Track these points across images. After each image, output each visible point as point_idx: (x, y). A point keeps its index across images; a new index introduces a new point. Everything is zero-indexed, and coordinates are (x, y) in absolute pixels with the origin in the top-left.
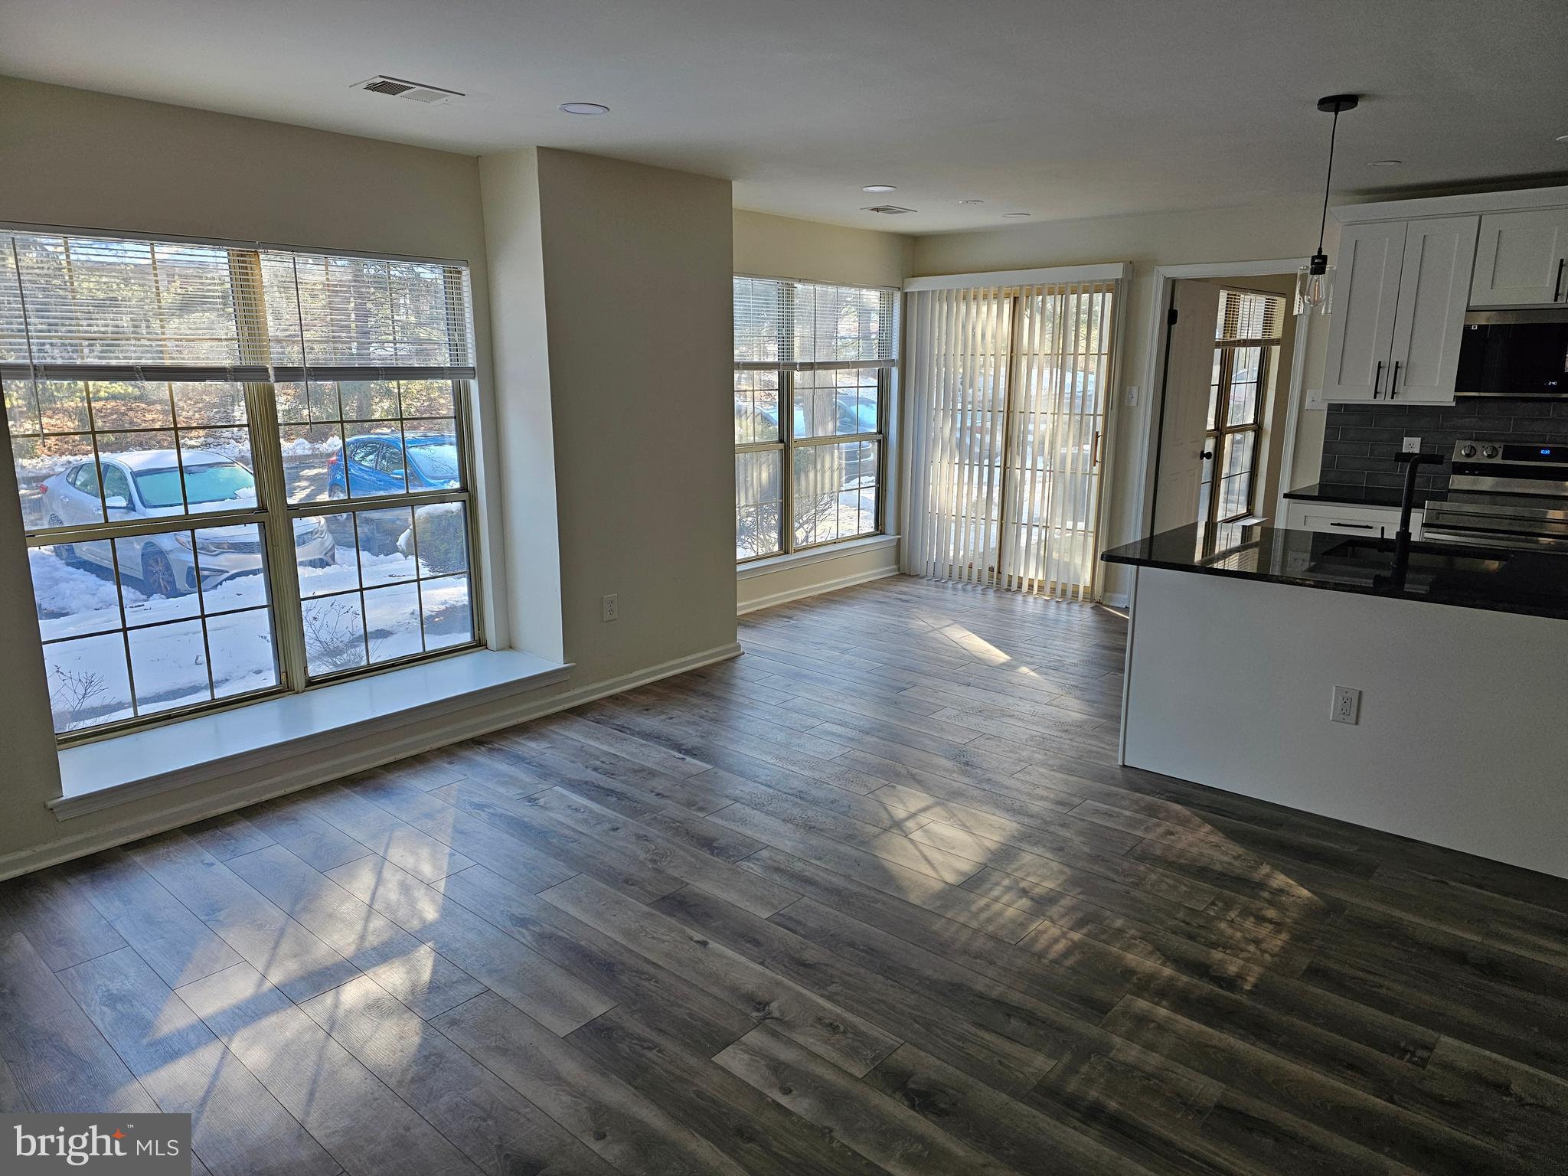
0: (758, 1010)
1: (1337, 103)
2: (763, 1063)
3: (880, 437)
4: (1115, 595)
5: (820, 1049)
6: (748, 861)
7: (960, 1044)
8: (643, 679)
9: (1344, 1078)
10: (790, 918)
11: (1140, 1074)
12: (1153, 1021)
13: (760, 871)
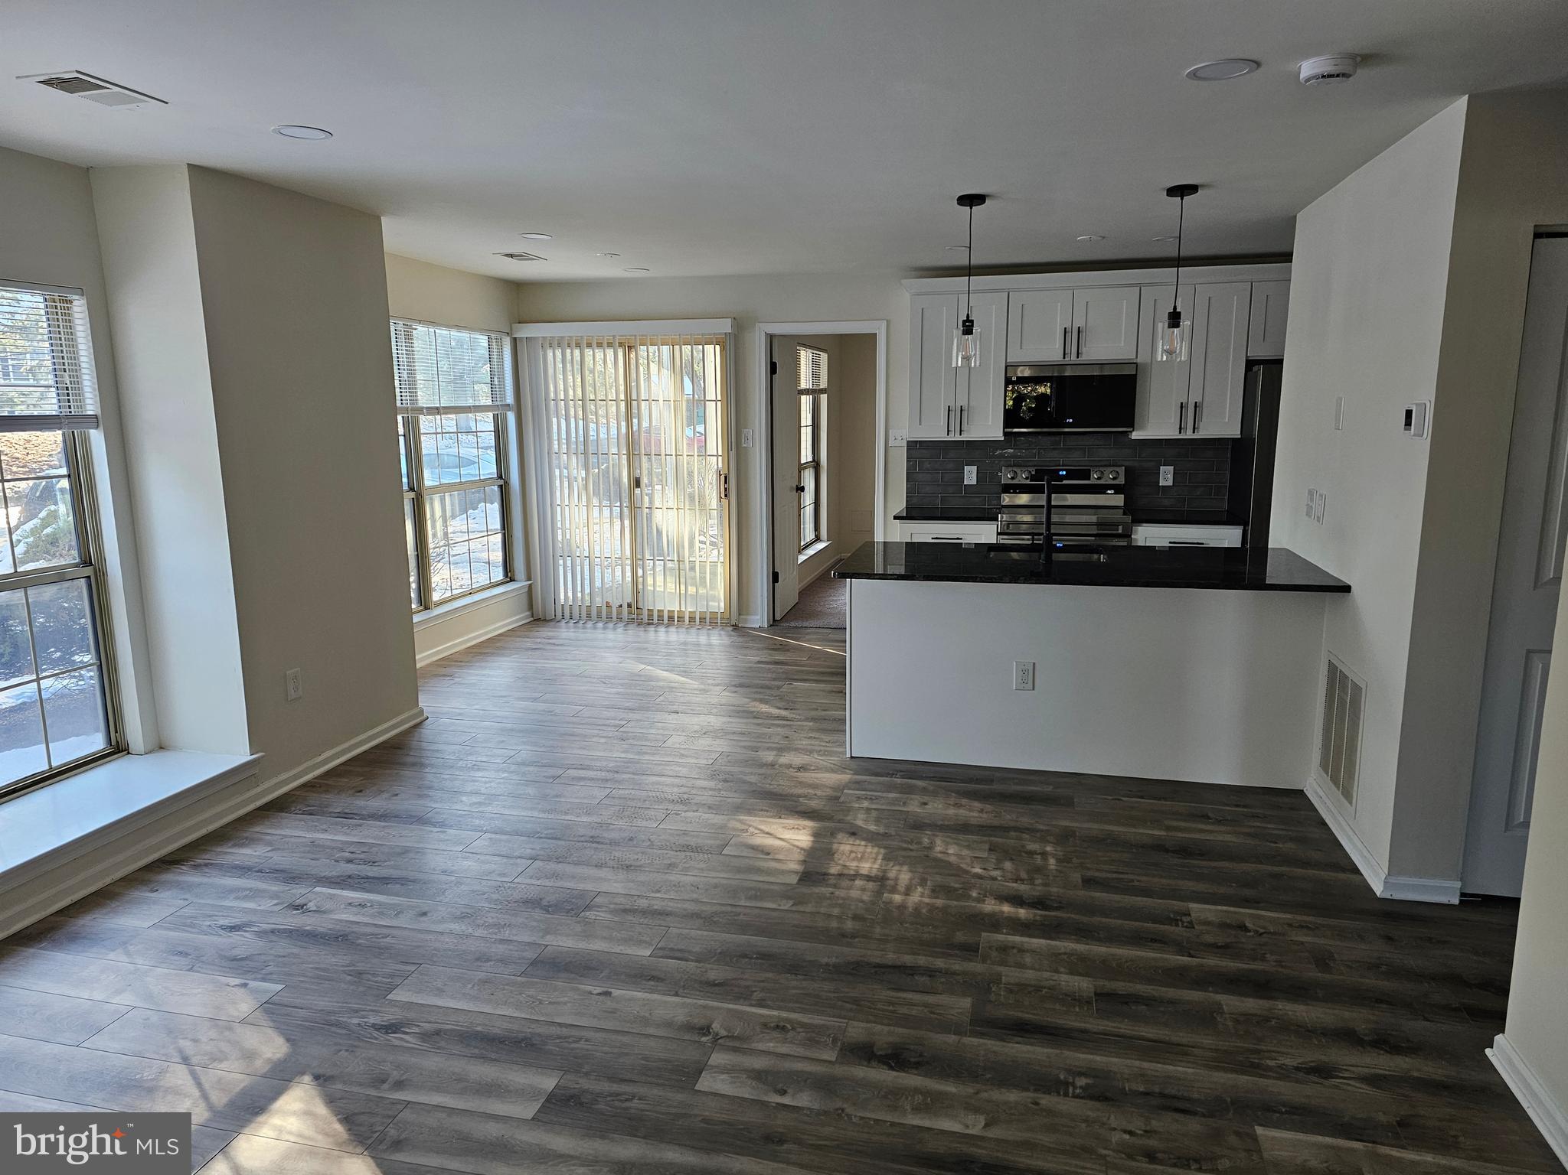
0: (704, 1035)
1: (971, 200)
2: (745, 1076)
3: (501, 482)
4: (749, 617)
5: (783, 1049)
6: (589, 910)
7: (891, 1008)
8: (333, 760)
9: (1154, 949)
10: (672, 949)
11: (1032, 989)
12: (1014, 948)
13: (609, 916)
